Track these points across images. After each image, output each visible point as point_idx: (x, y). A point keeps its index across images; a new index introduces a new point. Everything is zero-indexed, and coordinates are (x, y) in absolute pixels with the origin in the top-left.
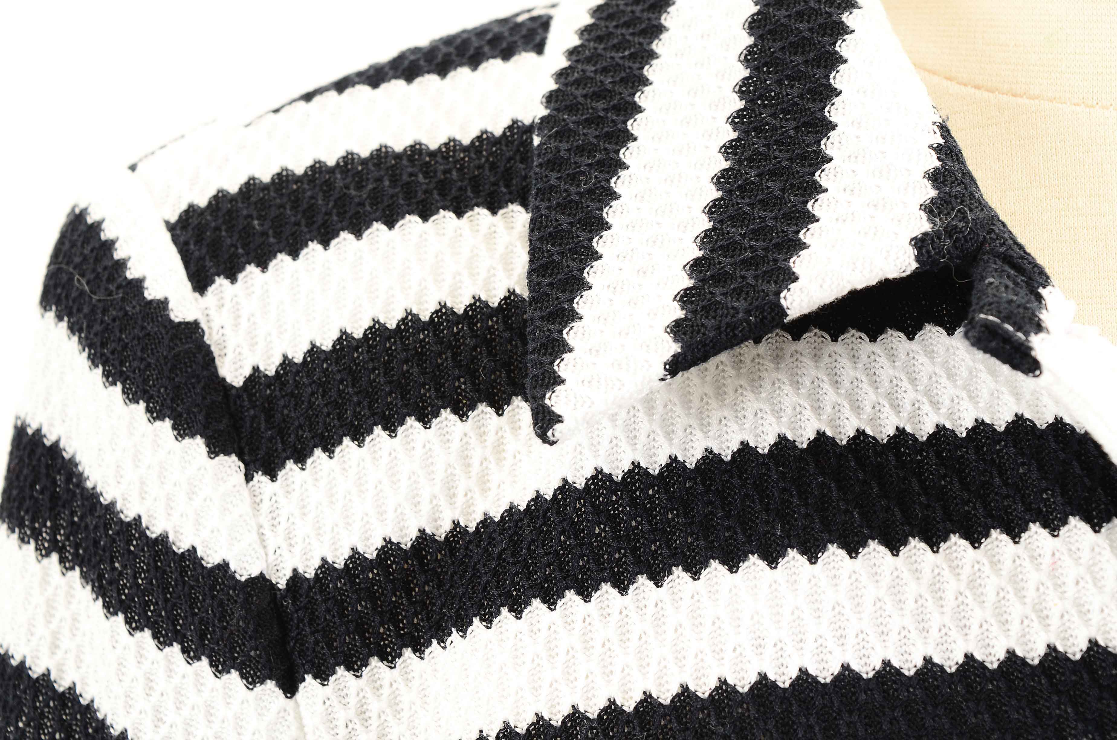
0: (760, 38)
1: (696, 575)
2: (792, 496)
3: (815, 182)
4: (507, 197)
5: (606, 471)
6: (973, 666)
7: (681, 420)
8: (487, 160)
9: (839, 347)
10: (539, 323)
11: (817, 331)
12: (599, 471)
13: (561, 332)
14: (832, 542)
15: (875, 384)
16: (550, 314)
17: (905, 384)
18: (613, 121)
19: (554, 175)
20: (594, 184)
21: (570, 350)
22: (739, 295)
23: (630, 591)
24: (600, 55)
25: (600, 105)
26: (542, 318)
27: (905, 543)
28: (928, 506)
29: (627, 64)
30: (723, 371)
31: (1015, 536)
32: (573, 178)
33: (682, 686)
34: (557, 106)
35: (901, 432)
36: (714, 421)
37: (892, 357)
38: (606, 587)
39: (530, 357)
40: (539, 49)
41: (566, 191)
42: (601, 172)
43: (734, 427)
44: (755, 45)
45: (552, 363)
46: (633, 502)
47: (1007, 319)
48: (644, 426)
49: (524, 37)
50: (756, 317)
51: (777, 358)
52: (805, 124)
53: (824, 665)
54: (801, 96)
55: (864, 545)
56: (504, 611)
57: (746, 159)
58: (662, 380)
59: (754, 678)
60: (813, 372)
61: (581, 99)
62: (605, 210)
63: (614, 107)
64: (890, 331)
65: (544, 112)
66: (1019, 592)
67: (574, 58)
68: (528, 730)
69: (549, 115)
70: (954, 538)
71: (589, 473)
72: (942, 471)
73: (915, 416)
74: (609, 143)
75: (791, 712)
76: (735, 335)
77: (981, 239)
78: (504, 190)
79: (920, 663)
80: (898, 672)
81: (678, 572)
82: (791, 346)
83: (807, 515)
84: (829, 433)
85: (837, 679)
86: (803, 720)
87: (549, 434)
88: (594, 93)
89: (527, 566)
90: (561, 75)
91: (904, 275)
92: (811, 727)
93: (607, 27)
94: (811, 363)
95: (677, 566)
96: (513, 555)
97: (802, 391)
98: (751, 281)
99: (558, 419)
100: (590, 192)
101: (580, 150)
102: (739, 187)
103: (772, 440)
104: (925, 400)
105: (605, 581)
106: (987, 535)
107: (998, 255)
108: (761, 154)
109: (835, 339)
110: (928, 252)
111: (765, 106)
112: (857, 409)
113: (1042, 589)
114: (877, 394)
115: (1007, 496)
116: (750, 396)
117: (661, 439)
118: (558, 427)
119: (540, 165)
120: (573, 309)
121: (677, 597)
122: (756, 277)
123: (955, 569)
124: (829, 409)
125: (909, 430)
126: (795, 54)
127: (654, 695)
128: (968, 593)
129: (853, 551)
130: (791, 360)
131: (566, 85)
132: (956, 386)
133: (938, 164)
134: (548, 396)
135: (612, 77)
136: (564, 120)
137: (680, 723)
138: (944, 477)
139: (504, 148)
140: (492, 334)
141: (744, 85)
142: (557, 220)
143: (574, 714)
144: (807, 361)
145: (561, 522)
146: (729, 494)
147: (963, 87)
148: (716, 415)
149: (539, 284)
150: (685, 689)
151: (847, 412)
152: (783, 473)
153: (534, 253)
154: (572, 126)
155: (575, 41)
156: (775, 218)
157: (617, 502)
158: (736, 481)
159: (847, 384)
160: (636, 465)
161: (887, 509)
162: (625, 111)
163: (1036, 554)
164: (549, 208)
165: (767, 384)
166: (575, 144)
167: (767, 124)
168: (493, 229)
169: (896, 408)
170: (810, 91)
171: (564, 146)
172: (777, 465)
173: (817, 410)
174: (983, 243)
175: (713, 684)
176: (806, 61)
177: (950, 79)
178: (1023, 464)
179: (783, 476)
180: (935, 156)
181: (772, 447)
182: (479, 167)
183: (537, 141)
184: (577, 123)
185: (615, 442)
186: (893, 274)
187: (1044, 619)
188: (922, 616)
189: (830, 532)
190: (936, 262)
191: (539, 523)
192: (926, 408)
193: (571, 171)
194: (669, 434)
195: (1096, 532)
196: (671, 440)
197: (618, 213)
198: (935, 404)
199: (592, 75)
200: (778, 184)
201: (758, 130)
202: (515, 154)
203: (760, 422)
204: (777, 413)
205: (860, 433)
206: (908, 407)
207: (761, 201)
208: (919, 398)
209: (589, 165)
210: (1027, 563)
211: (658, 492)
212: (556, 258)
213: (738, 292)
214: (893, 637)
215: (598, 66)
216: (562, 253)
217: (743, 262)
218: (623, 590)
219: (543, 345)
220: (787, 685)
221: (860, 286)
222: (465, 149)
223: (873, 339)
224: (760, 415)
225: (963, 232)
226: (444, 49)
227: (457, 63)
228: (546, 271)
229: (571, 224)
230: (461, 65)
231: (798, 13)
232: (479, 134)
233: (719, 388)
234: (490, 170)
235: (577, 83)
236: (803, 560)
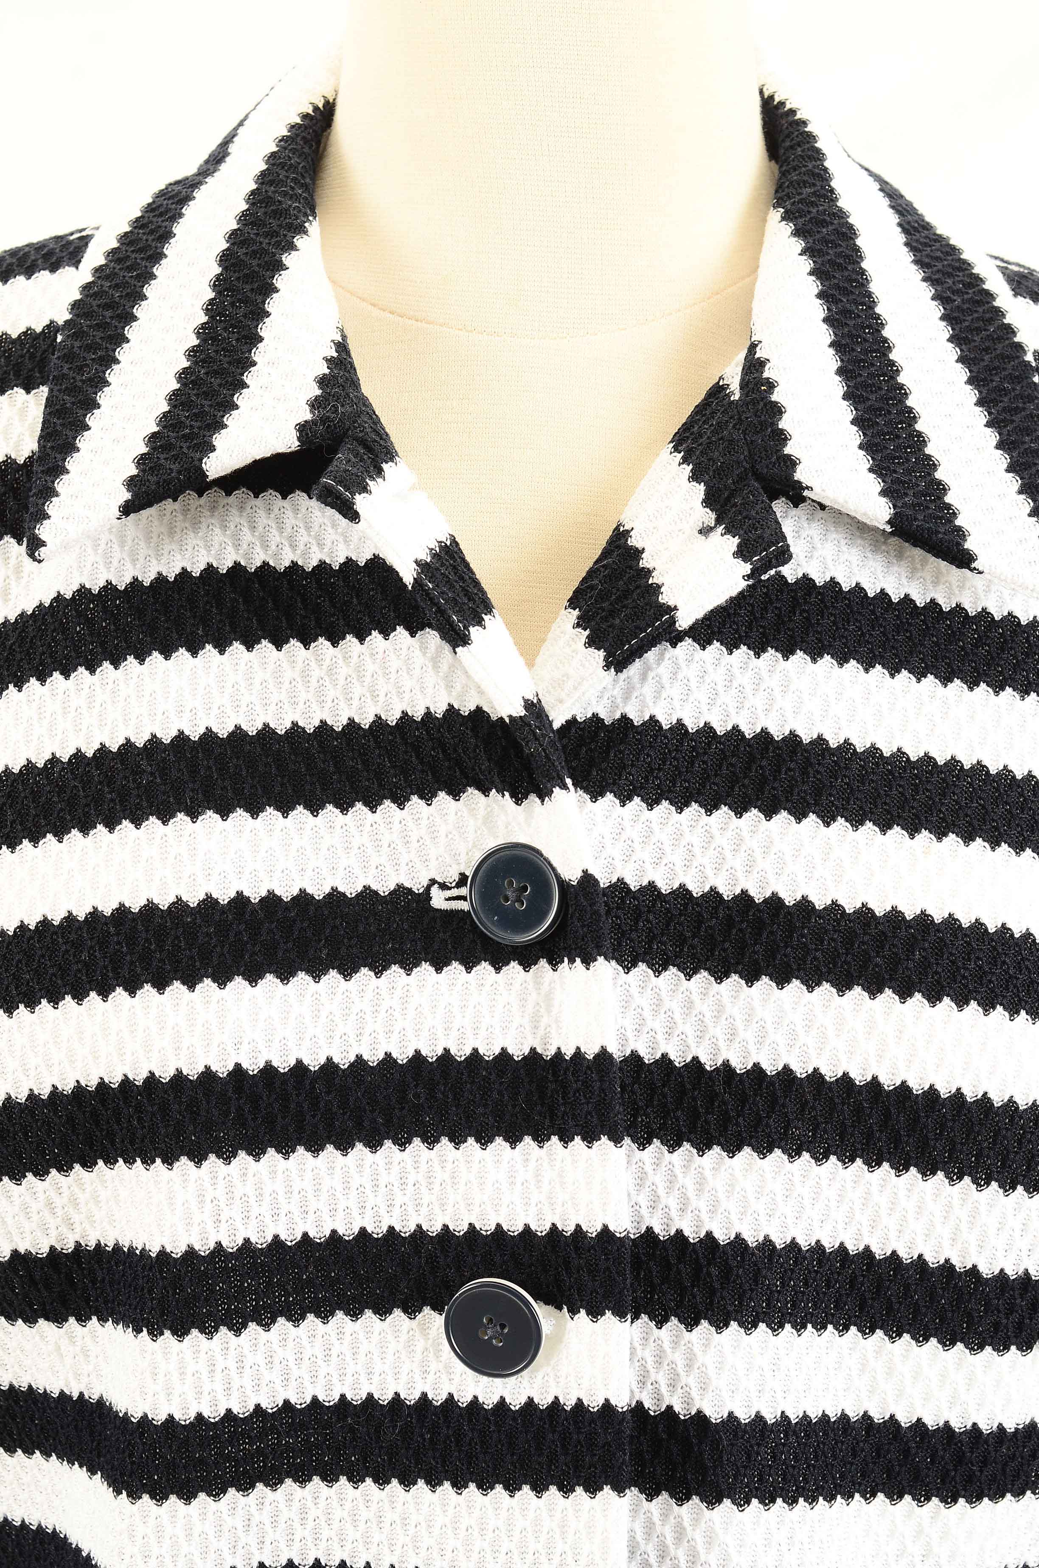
0: (225, 269)
1: (142, 661)
2: (212, 607)
3: (242, 380)
4: (39, 381)
5: (87, 586)
6: (326, 729)
7: (143, 550)
8: (29, 351)
9: (259, 502)
10: (40, 475)
11: (244, 489)
12: (83, 587)
13: (53, 482)
14: (236, 640)
15: (281, 530)
16: (49, 468)
17: (302, 530)
18: (116, 327)
19: (67, 366)
20: (94, 374)
21: (57, 496)
22: (176, 460)
23: (97, 672)
24: (116, 274)
25: (108, 314)
26: (43, 472)
27: (287, 642)
28: (305, 617)
29: (133, 282)
30: (176, 516)
31: (362, 639)
32: (80, 369)
33: (126, 739)
34: (77, 313)
35: (294, 564)
36: (165, 552)
37: (296, 511)
38: (81, 670)
39: (31, 499)
40: (76, 264)
41: (73, 378)
42: (101, 365)
43: (179, 557)
44: (221, 274)
45: (44, 504)
46: (105, 609)
47: (340, 483)
48: (117, 554)
49: (71, 253)
50: (185, 476)
51: (213, 508)
52: (245, 337)
53: (223, 725)
54: (245, 316)
55: (259, 642)
56: (11, 686)
57: (201, 361)
58: (119, 519)
59: (174, 733)
60: (237, 520)
61: (95, 308)
62: (99, 394)
63: (118, 316)
64: (298, 492)
65: (68, 317)
66: (361, 678)
67: (97, 275)
68: (20, 770)
69: (71, 319)
70: (321, 640)
71: (76, 587)
72: (319, 593)
73: (305, 554)
74: (111, 343)
75: (198, 757)
76: (169, 489)
77: (347, 427)
78: (38, 375)
79: (289, 725)
80: (274, 732)
81: (131, 659)
82: (224, 500)
83: (221, 621)
84: (243, 563)
85: (232, 735)
86: (205, 763)
87: (36, 554)
88: (106, 304)
89: (28, 654)
90: (86, 288)
91: (289, 450)
92: (210, 768)
93: (126, 251)
94: (237, 513)
95: (130, 655)
96: (20, 646)
97: (228, 532)
98: (185, 450)
99: (43, 544)
100: (90, 380)
101: (89, 348)
102: (192, 382)
103: (202, 566)
104: (314, 542)
105: (81, 666)
106: (344, 638)
107: (356, 439)
108: (211, 358)
109: (256, 496)
110: (307, 434)
111: (221, 321)
112: (265, 546)
113: (375, 676)
114: (281, 536)
115: (360, 612)
116: (192, 535)
117: (129, 565)
118: (42, 549)
119: (59, 358)
120: (64, 467)
121: (128, 677)
122: (189, 448)
123: (319, 661)
124: (245, 546)
125: (300, 563)
126: (247, 283)
127: (107, 746)
128: (326, 677)
129: (249, 647)
130: (223, 510)
131: (87, 296)
132: (336, 533)
133: (327, 371)
134: (38, 527)
135: (122, 292)
136: (81, 324)
137: (122, 764)
138: (319, 597)
139: (42, 342)
140: (17, 483)
141: (210, 304)
142: (63, 400)
143: (52, 759)
144: (234, 511)
145: (54, 622)
146: (171, 605)
147: (382, 312)
148: (167, 548)
149: (44, 447)
150: (128, 740)
151: (258, 549)
152: (208, 590)
153: (45, 423)
154: (85, 329)
155: (102, 261)
156: (211, 406)
157: (94, 609)
158: (176, 596)
159: (261, 529)
160: (109, 583)
161: (277, 618)
162: (126, 319)
163: (374, 652)
164: (59, 390)
165: (204, 526)
166: (86, 342)
167: (220, 335)
168: (26, 404)
169: (293, 547)
170: (252, 312)
171: (77, 344)
172: (204, 585)
173: (237, 546)
174: (348, 430)
175: (147, 737)
176: (252, 289)
177: (374, 305)
178: (373, 589)
179: (207, 593)
180: (326, 365)
181: (202, 571)
182: (22, 356)
183: (59, 338)
184: (90, 327)
185: (95, 565)
186: (282, 449)
187: (375, 697)
188: (294, 694)
189: (235, 633)
190: (311, 442)
191: (39, 623)
192: (315, 548)
193: (79, 364)
194: (134, 561)
195: (412, 636)
196: (135, 565)
197: (108, 397)
198: (321, 545)
199: (107, 289)
200: (218, 381)
201: (214, 339)
202: (49, 347)
203: (196, 553)
204: (208, 548)
205: (265, 564)
206: (302, 547)
207: (204, 392)
208: (311, 541)
209: (93, 359)
210: (367, 658)
211: (122, 602)
212: (59, 428)
213: (175, 458)
214: (273, 707)
215: (113, 283)
216: (63, 425)
217: (184, 436)
218: (92, 671)
219: (40, 491)
220: (197, 739)
221: (258, 458)
222: (14, 342)
223: (284, 497)
224: (196, 548)
225: (333, 421)
226: (9, 260)
227: (16, 272)
228: (51, 437)
229: (73, 404)
230: (20, 274)
231: (253, 251)
232: (25, 330)
233: (172, 528)
234: (29, 359)
235: (95, 295)
236: (215, 652)
